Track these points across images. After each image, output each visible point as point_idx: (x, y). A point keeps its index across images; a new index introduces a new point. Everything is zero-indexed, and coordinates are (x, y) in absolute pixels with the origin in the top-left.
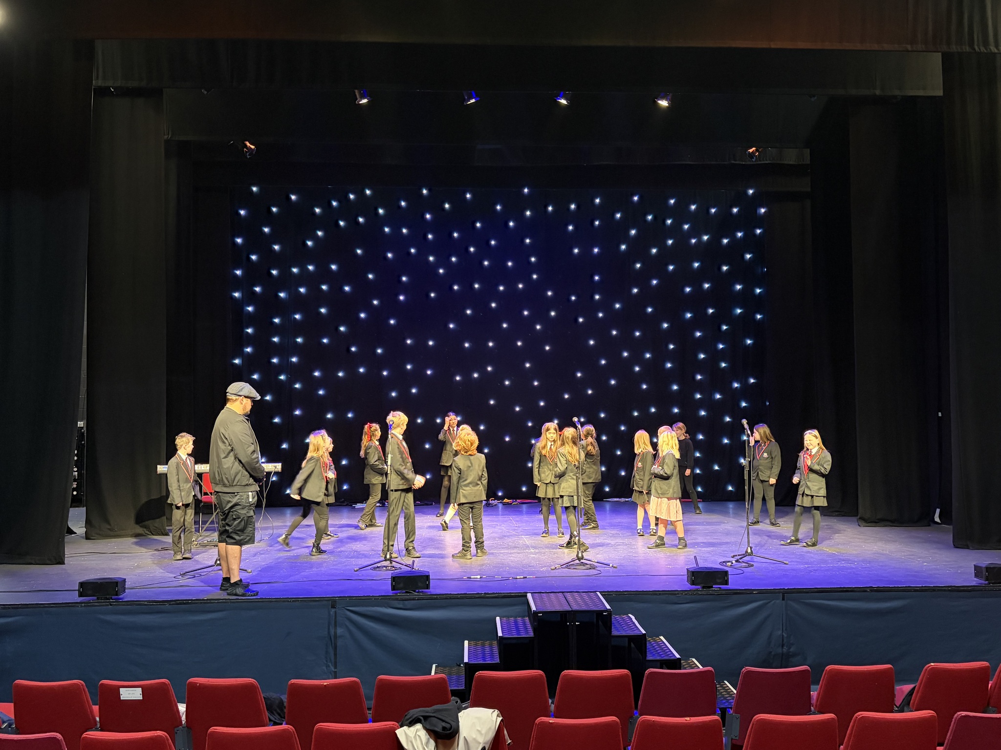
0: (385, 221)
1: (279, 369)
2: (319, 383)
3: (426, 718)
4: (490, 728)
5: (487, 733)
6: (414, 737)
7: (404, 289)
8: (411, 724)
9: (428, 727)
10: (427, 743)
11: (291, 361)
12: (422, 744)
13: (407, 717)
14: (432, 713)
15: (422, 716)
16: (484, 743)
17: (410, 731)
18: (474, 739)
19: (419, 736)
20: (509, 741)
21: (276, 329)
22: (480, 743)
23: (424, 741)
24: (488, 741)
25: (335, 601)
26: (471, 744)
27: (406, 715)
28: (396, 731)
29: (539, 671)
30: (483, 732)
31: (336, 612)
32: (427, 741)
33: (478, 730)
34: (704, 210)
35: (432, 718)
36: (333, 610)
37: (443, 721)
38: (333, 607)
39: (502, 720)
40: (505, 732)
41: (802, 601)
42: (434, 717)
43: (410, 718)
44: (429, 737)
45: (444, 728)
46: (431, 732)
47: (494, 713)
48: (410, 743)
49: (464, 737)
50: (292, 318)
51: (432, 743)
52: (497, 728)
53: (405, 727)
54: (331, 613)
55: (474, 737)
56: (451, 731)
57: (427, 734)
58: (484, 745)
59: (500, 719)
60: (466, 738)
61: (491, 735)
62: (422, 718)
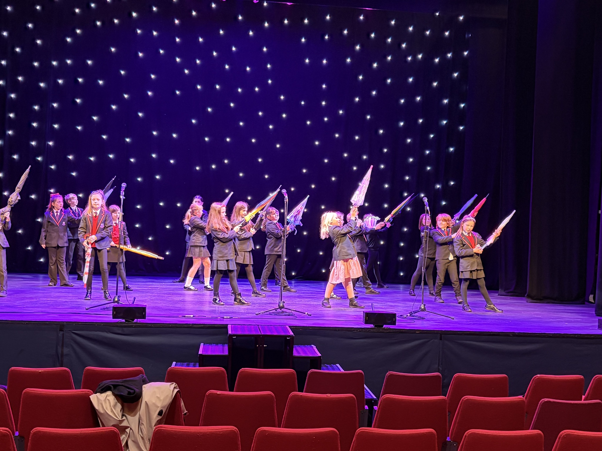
0: (138, 23)
1: (38, 151)
2: (73, 166)
3: (115, 386)
4: (167, 396)
5: (164, 400)
6: (104, 401)
7: (151, 85)
8: (103, 391)
9: (116, 393)
10: (115, 406)
11: (48, 144)
12: (110, 406)
13: (100, 386)
14: (121, 383)
15: (112, 385)
16: (162, 407)
17: (102, 396)
18: (154, 404)
19: (108, 400)
20: (186, 412)
21: (36, 116)
22: (158, 407)
23: (112, 404)
24: (166, 406)
25: (63, 325)
26: (152, 408)
27: (99, 385)
28: (90, 397)
29: (221, 368)
30: (162, 398)
31: (63, 334)
32: (115, 404)
33: (157, 397)
34: (419, 31)
35: (120, 386)
36: (61, 333)
37: (129, 388)
38: (61, 330)
39: (178, 391)
40: (182, 404)
41: (457, 341)
42: (122, 385)
43: (102, 386)
44: (117, 401)
45: (129, 393)
46: (119, 397)
47: (173, 385)
48: (100, 405)
49: (146, 401)
50: (50, 106)
51: (119, 406)
52: (173, 397)
53: (97, 393)
54: (60, 335)
55: (154, 401)
56: (134, 395)
57: (115, 398)
58: (161, 409)
59: (176, 390)
60: (147, 402)
61: (168, 401)
62: (112, 386)
